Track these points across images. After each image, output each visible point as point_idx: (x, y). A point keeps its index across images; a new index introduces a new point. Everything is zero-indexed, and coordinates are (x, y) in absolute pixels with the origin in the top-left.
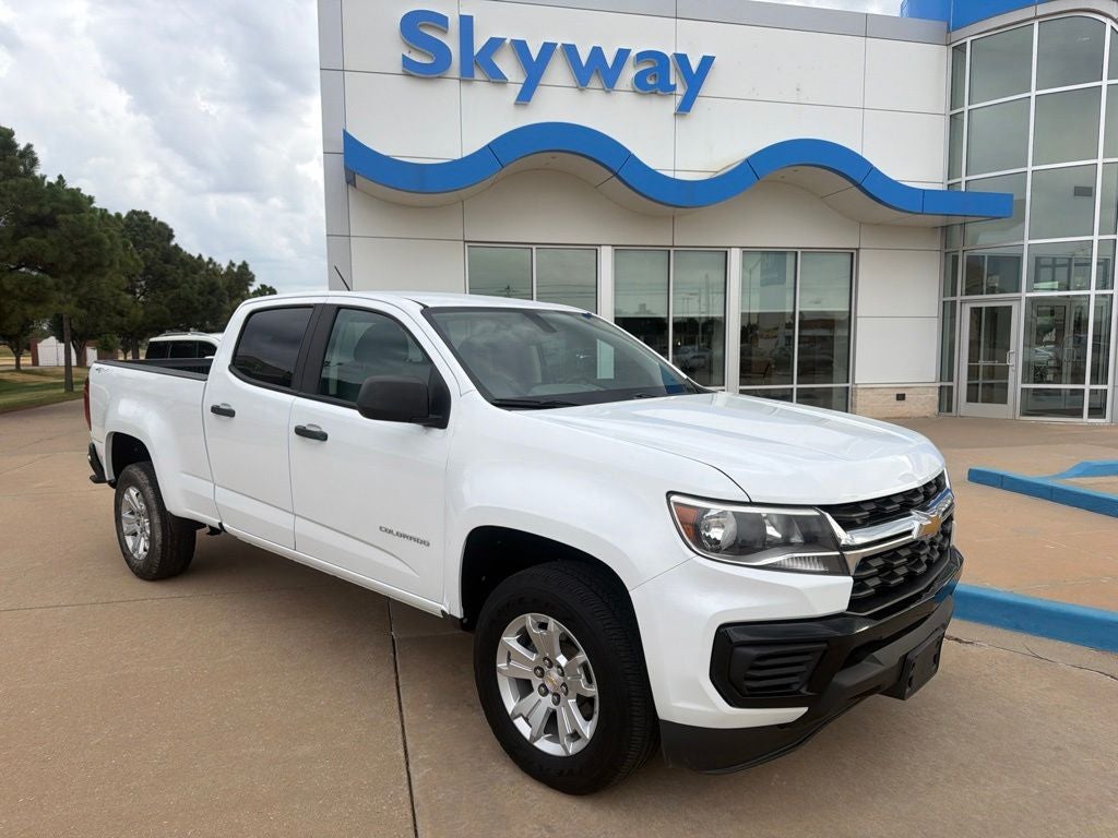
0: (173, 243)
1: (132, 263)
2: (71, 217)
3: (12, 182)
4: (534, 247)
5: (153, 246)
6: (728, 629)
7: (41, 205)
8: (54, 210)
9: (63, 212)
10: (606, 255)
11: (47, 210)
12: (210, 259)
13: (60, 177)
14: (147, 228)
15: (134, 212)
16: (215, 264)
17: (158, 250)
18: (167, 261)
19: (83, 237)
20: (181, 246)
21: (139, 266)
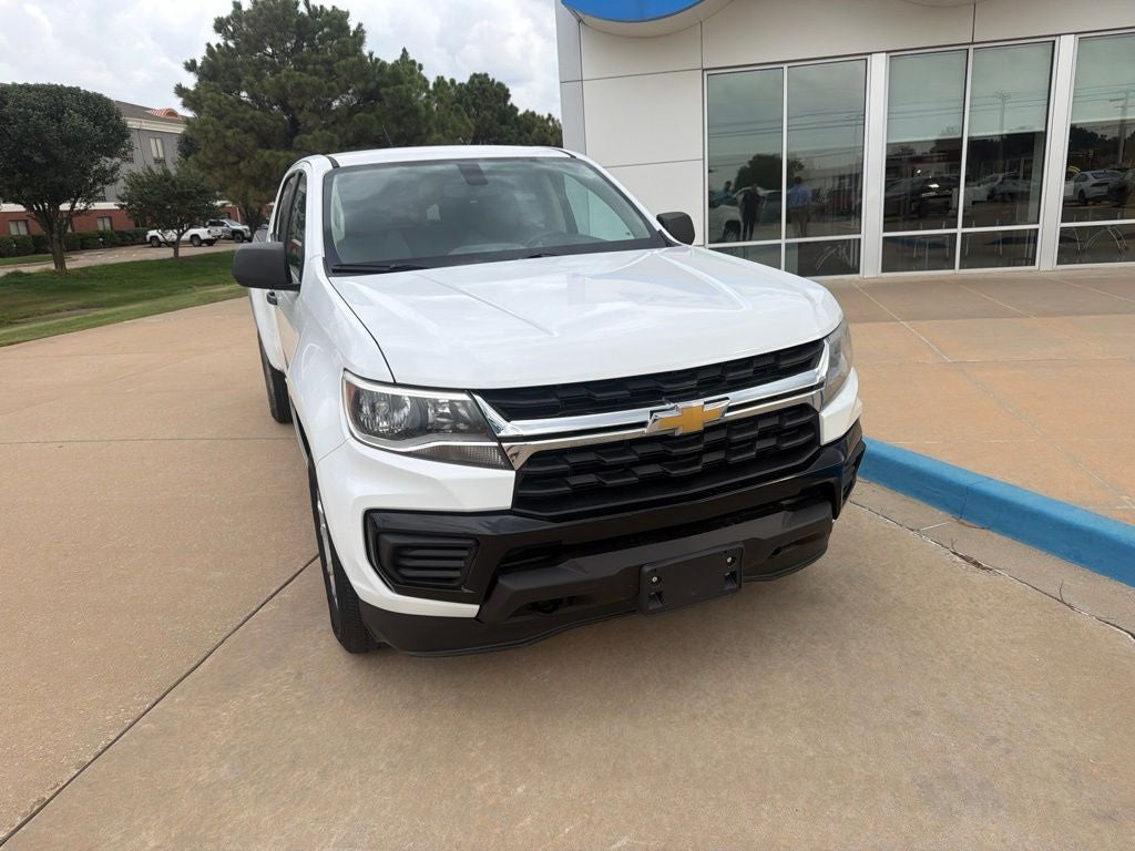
0: (509, 103)
1: (464, 128)
2: (391, 90)
3: (343, 62)
4: (785, 66)
5: (490, 107)
6: (374, 515)
7: (367, 82)
8: (379, 85)
9: (387, 85)
10: (879, 66)
11: (372, 85)
12: (550, 115)
13: (404, 50)
14: (484, 90)
15: (475, 75)
16: (553, 120)
17: (494, 111)
18: (503, 122)
19: (403, 107)
20: (515, 105)
21: (470, 129)
